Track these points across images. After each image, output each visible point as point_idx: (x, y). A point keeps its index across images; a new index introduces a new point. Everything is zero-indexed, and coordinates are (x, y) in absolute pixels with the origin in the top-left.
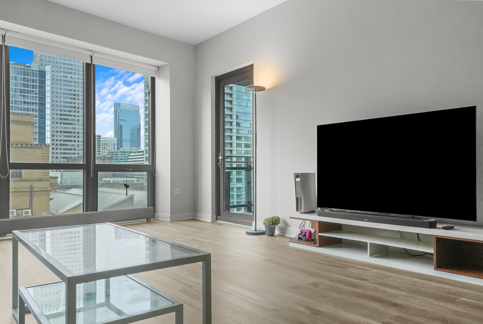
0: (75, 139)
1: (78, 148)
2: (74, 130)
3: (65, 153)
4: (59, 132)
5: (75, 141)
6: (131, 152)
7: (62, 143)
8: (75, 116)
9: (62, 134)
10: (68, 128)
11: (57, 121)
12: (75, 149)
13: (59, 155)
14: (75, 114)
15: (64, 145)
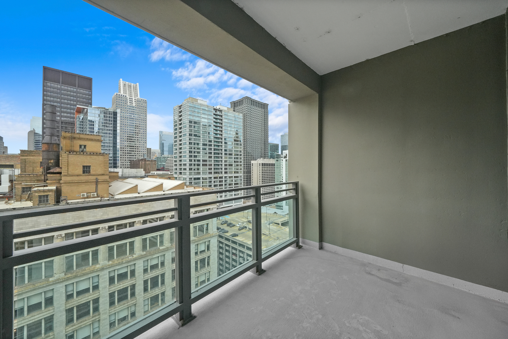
0: (136, 150)
1: (138, 155)
2: (136, 145)
3: (130, 158)
4: (127, 146)
6: (168, 157)
7: (128, 152)
8: (136, 137)
9: (128, 147)
10: (132, 144)
11: (126, 140)
12: (136, 156)
13: (127, 159)
14: (136, 136)
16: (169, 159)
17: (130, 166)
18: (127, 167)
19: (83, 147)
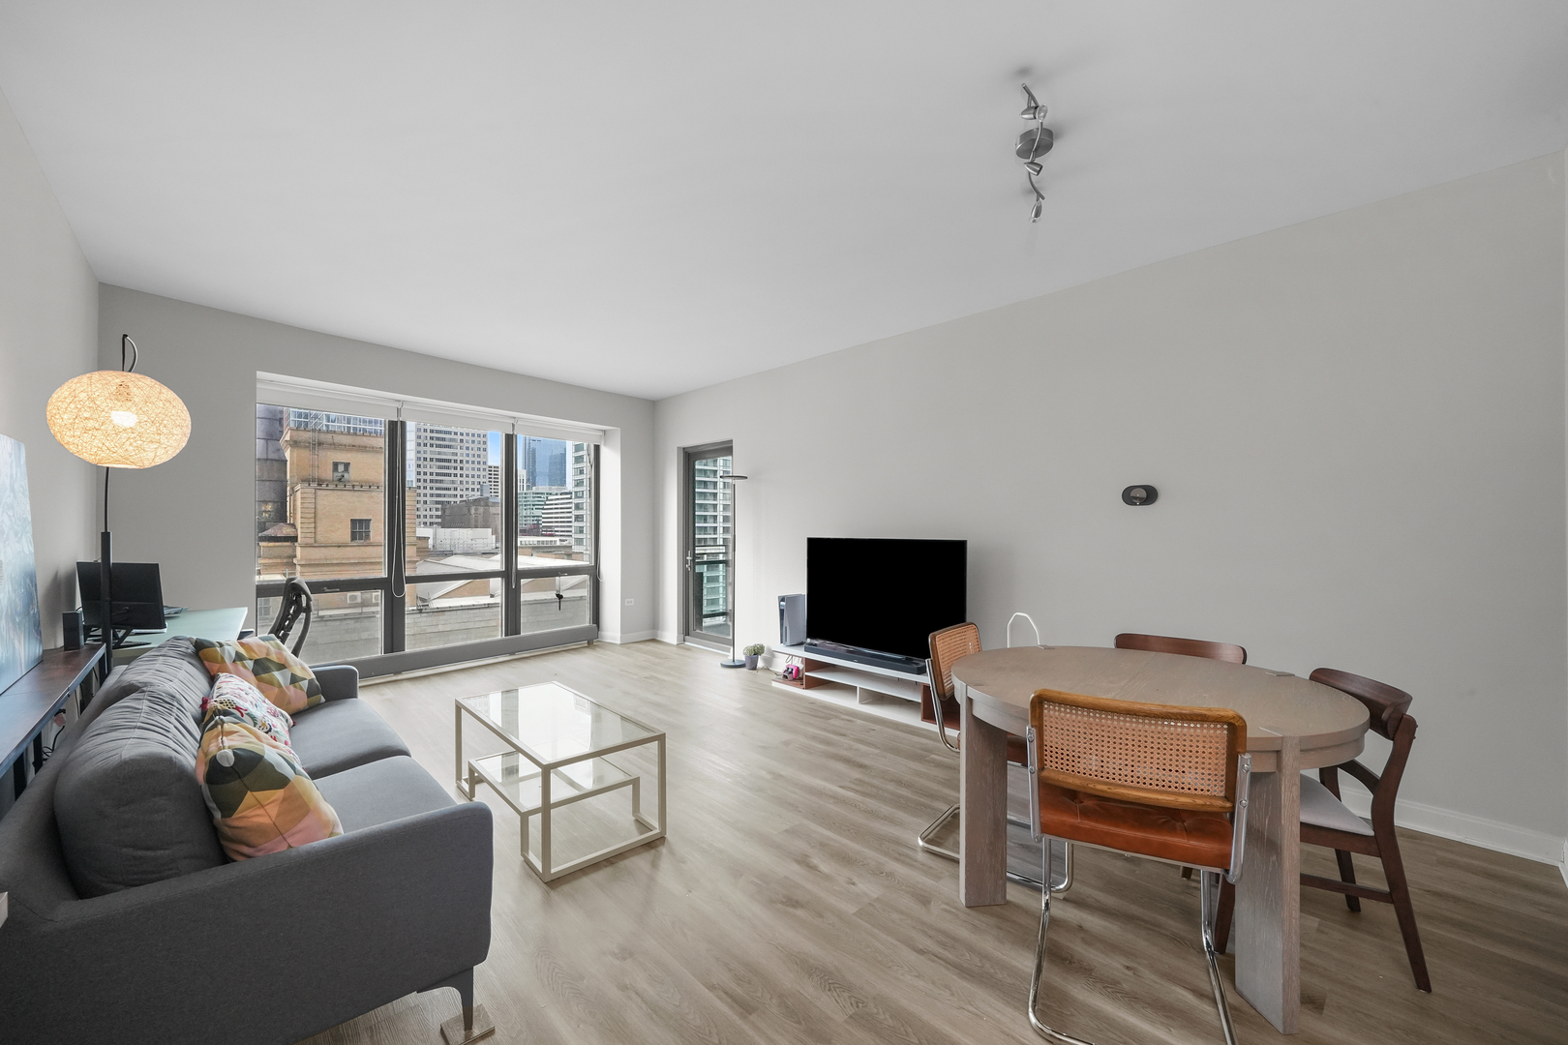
0: (455, 472)
1: (462, 487)
2: (455, 458)
3: (439, 495)
5: (456, 475)
6: (551, 494)
7: (435, 477)
9: (434, 463)
10: (445, 454)
11: (426, 442)
12: (456, 489)
13: (428, 499)
14: (456, 430)
15: (437, 481)
16: (551, 500)
17: (439, 520)
18: (431, 524)
19: (341, 468)
